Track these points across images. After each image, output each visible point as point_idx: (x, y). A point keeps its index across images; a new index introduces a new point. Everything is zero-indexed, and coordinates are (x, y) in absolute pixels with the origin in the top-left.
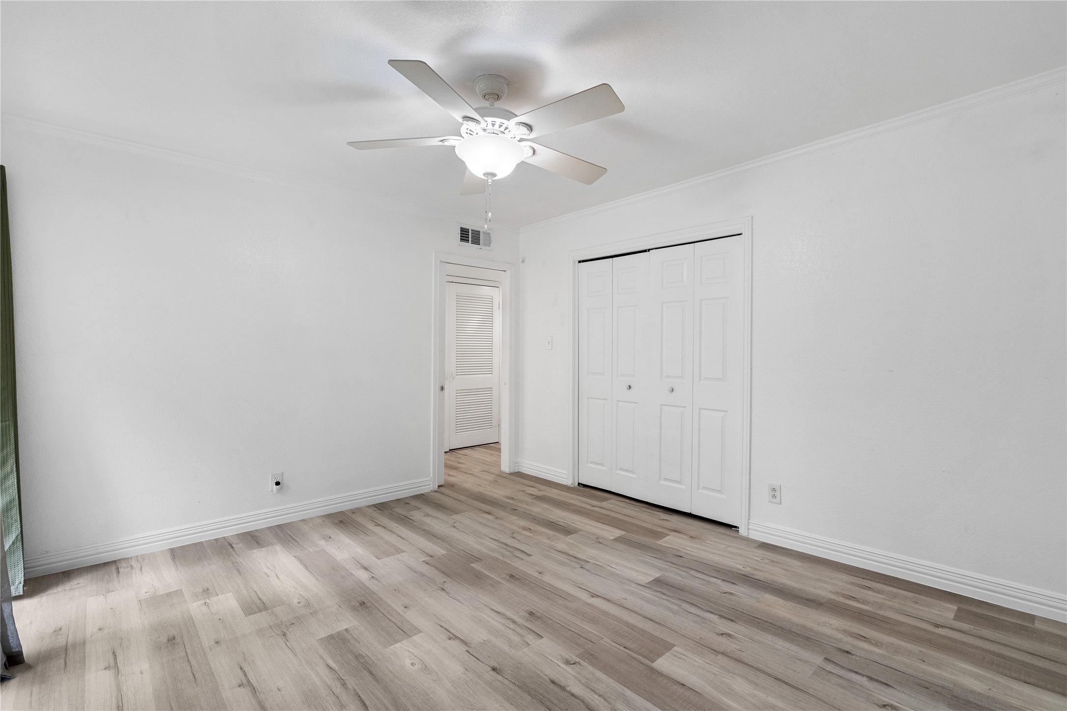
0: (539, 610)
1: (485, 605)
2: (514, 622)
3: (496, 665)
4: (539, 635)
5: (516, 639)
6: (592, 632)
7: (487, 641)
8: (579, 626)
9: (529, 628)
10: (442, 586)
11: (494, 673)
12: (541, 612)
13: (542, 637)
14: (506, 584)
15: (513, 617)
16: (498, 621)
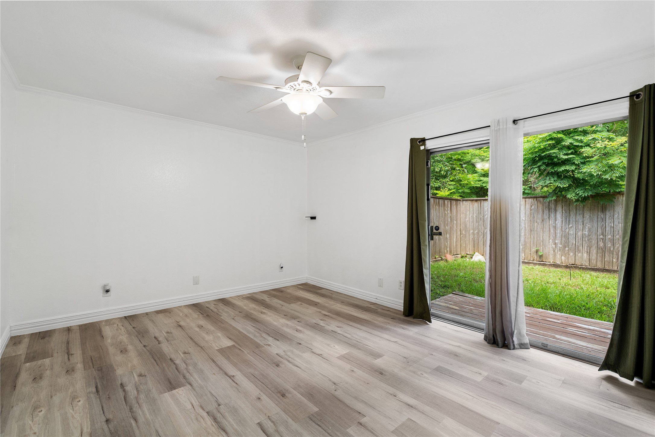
0: (273, 368)
1: (304, 371)
2: (289, 361)
3: (299, 345)
4: (277, 355)
5: (289, 354)
6: (251, 355)
7: (303, 353)
8: (255, 359)
9: (282, 358)
10: (336, 386)
11: (300, 343)
12: (272, 367)
13: (276, 354)
14: (289, 387)
15: (288, 364)
16: (297, 362)
